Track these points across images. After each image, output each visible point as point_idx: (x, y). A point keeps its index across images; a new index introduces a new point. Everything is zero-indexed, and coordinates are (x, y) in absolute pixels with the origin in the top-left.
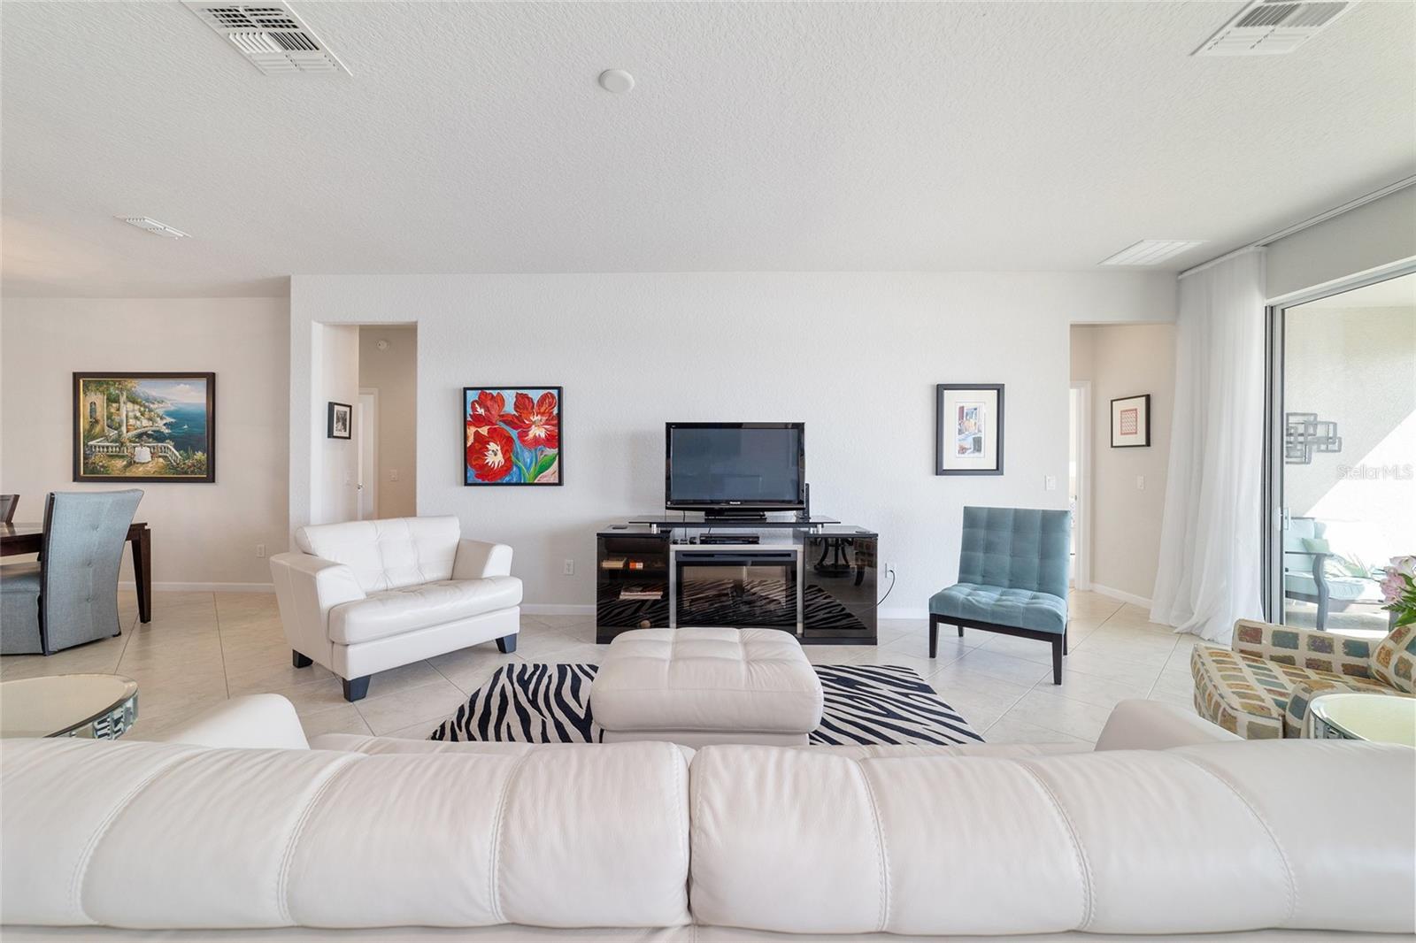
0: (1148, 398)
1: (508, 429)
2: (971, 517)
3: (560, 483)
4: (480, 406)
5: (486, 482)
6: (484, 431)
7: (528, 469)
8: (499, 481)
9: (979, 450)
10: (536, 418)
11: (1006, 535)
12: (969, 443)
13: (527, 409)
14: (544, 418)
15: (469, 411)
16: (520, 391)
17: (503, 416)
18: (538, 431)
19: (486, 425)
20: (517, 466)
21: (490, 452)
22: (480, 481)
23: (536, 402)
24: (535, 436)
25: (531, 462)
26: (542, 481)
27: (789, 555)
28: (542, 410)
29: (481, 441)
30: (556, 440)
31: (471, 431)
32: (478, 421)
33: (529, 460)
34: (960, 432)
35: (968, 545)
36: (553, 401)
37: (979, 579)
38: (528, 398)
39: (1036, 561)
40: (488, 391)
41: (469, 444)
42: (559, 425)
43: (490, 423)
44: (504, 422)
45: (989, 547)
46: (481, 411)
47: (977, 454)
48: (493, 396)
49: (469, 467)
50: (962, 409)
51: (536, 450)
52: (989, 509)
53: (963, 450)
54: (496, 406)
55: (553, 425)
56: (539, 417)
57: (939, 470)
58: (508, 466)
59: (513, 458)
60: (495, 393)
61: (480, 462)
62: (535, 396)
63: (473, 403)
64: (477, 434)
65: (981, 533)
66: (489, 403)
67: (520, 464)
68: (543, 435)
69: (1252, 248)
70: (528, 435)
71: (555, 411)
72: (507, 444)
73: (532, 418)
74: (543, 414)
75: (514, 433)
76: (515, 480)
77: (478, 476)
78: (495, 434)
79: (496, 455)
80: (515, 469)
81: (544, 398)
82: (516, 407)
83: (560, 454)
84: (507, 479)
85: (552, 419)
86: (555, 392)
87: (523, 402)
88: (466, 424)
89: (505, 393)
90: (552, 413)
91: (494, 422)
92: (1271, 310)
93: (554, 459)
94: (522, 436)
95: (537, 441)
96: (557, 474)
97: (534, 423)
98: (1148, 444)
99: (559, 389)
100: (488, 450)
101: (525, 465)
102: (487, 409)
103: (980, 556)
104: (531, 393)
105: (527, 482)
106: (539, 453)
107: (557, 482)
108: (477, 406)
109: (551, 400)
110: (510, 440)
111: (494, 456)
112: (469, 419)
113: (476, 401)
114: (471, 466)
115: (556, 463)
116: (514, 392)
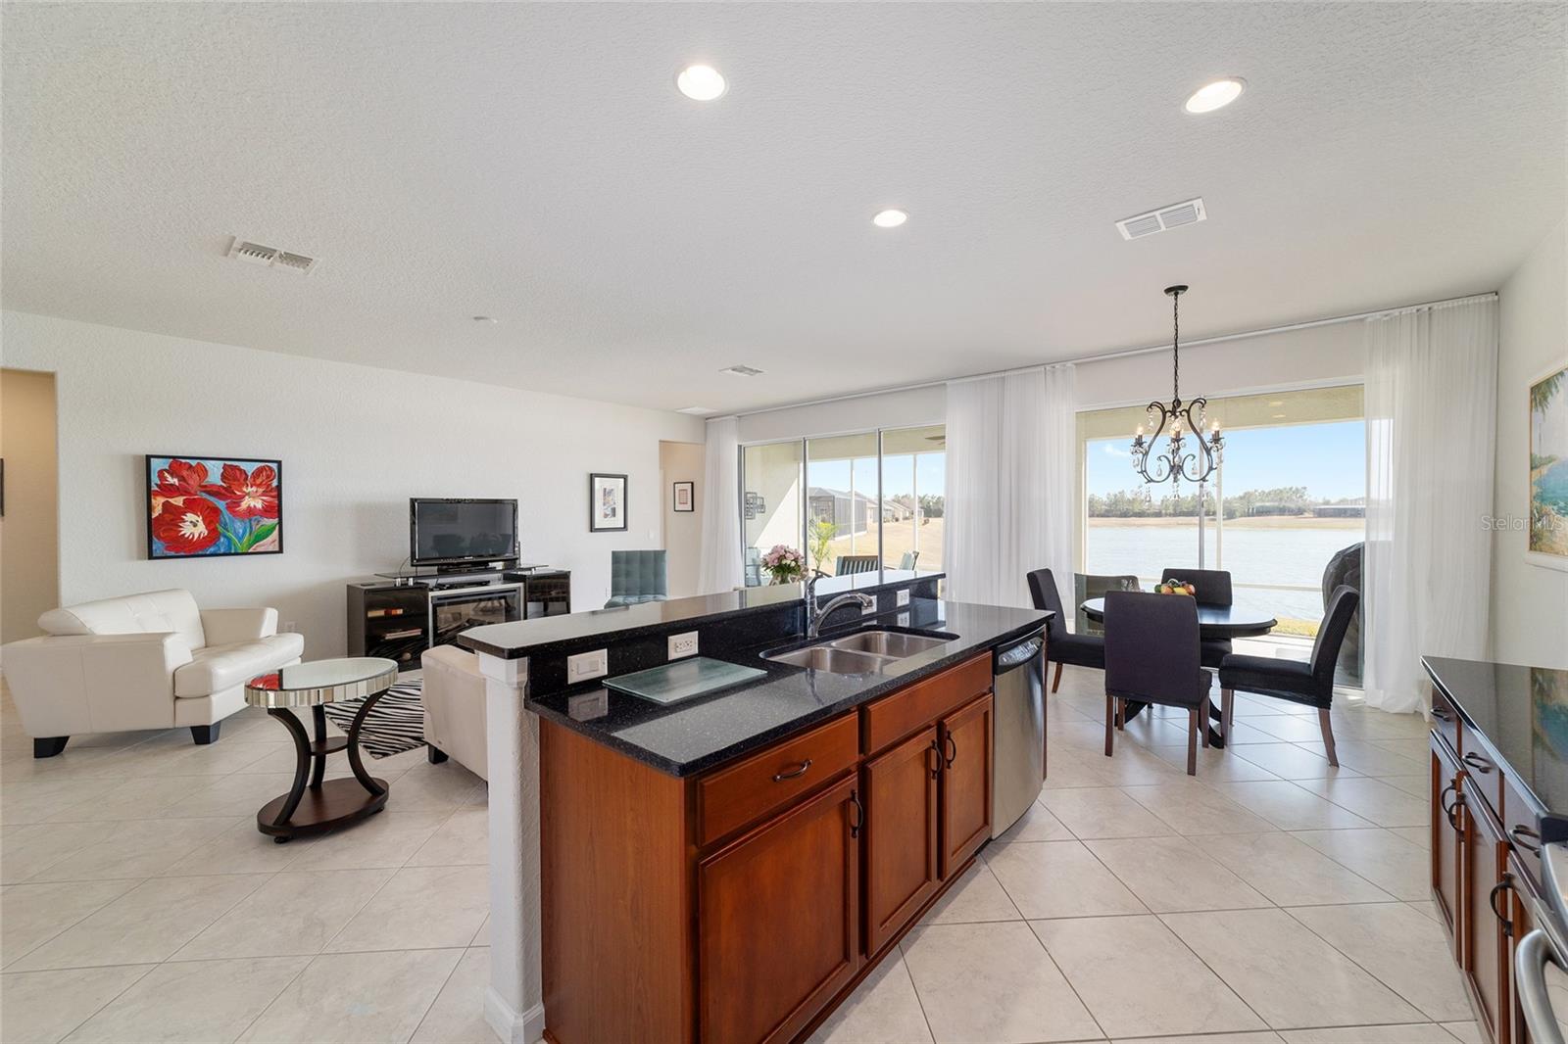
0: (692, 483)
1: (212, 499)
2: (616, 557)
3: (281, 551)
4: (172, 476)
5: (183, 554)
6: (178, 501)
7: (240, 539)
8: (200, 553)
9: (614, 515)
10: (250, 489)
11: (636, 567)
12: (609, 512)
13: (239, 480)
14: (261, 490)
15: (155, 479)
16: (227, 462)
17: (205, 486)
18: (253, 500)
19: (182, 495)
20: (225, 536)
21: (188, 523)
22: (173, 553)
23: (250, 474)
24: (249, 507)
25: (244, 532)
26: (259, 550)
27: (515, 591)
28: (258, 481)
29: (173, 515)
30: (275, 510)
31: (158, 503)
32: (167, 490)
33: (241, 531)
34: (604, 504)
35: (615, 575)
36: (270, 476)
37: (624, 593)
38: (240, 470)
39: (653, 579)
40: (183, 461)
41: (154, 515)
42: (279, 497)
43: (186, 492)
44: (209, 493)
45: (628, 574)
46: (172, 480)
47: (613, 519)
48: (191, 466)
49: (155, 539)
50: (605, 489)
51: (250, 520)
52: (627, 552)
53: (606, 516)
54: (195, 476)
55: (272, 497)
56: (254, 489)
57: (592, 529)
58: (213, 536)
59: (220, 529)
60: (194, 463)
61: (173, 533)
62: (250, 468)
63: (161, 473)
64: (166, 505)
65: (623, 566)
66: (185, 473)
67: (229, 534)
68: (259, 505)
69: (733, 417)
70: (239, 506)
71: (275, 483)
72: (211, 516)
73: (245, 489)
74: (259, 486)
75: (221, 504)
76: (222, 551)
77: (167, 548)
78: (191, 505)
79: (195, 525)
80: (222, 539)
81: (259, 472)
82: (224, 477)
83: (280, 523)
84: (212, 550)
85: (271, 491)
86: (274, 466)
87: (232, 473)
88: (149, 494)
89: (208, 464)
90: (270, 485)
91: (192, 492)
92: (740, 446)
93: (274, 528)
94: (232, 507)
95: (251, 512)
96: (277, 543)
97: (248, 494)
98: (693, 510)
99: (279, 463)
100: (184, 521)
101: (237, 535)
102: (182, 479)
103: (623, 580)
104: (243, 465)
105: (240, 551)
106: (254, 524)
107: (277, 549)
108: (166, 474)
109: (269, 473)
110: (216, 511)
111: (193, 527)
112: (154, 488)
113: (165, 470)
114: (159, 538)
115: (276, 532)
116: (222, 463)
